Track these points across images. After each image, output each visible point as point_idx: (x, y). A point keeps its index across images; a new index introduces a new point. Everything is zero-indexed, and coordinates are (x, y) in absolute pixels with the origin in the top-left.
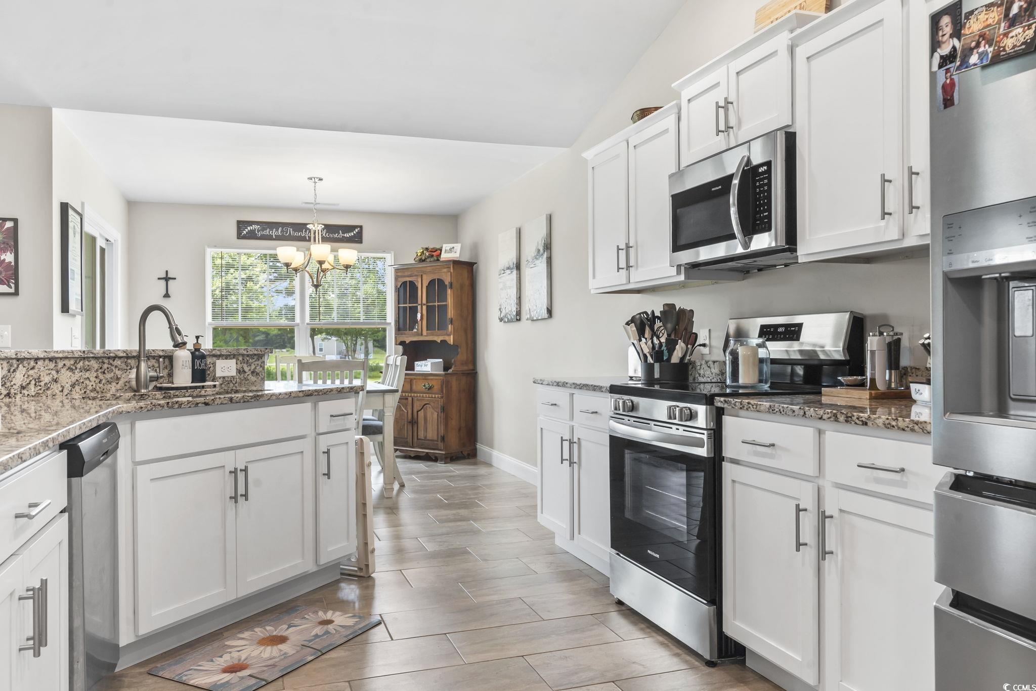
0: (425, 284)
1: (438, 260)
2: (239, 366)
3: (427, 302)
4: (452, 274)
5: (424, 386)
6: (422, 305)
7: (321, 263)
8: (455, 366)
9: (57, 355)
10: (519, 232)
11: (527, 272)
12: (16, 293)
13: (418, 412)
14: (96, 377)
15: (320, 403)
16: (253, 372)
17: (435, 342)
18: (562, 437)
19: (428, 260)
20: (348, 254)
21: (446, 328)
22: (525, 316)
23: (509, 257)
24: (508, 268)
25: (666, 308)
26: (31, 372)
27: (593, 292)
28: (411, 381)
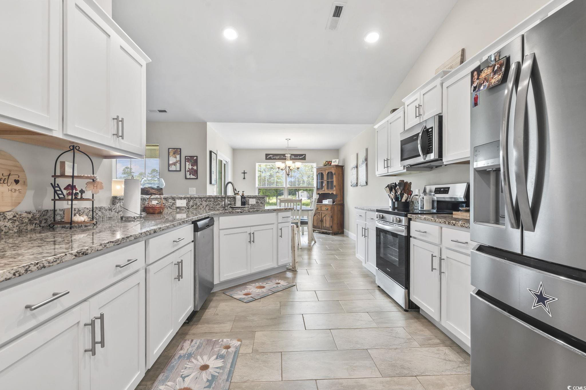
0: (326, 174)
1: (331, 165)
2: (257, 201)
3: (327, 180)
4: (335, 170)
5: (325, 208)
6: (325, 181)
7: (289, 167)
8: (336, 202)
9: (202, 197)
10: (357, 155)
11: (359, 168)
12: (197, 178)
13: (323, 217)
14: (213, 204)
15: (279, 213)
16: (261, 203)
17: (329, 193)
18: (362, 227)
19: (327, 165)
20: (298, 164)
21: (333, 189)
22: (359, 184)
23: (354, 164)
24: (354, 168)
25: (400, 182)
26: (194, 202)
27: (377, 176)
28: (321, 206)
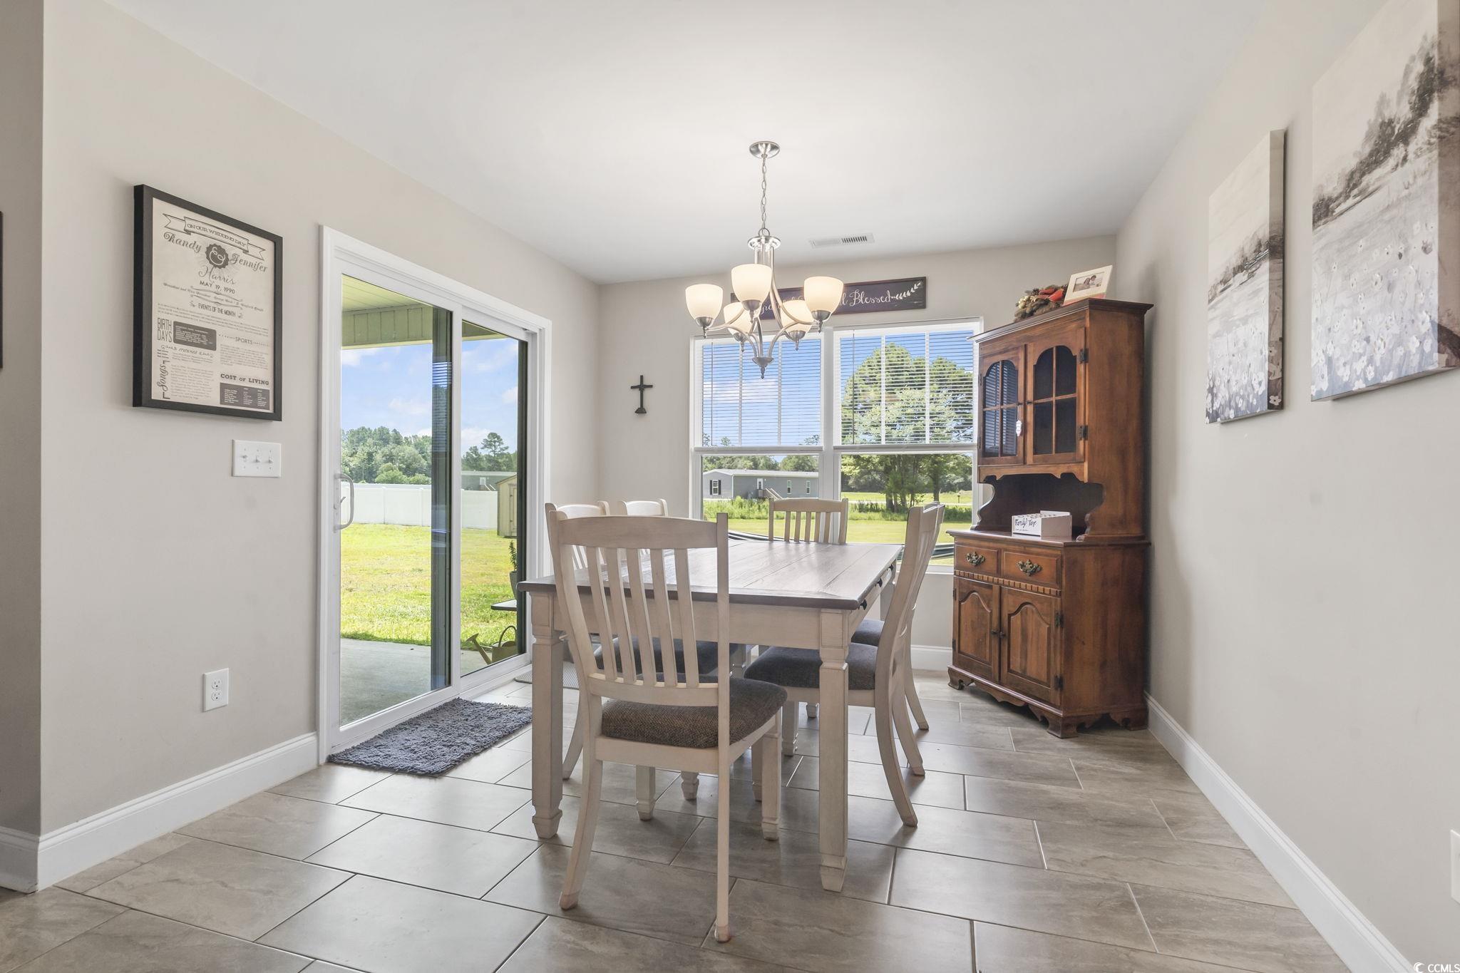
0: (1032, 361)
1: (1060, 308)
3: (1035, 398)
4: (1088, 330)
5: (1023, 566)
6: (1025, 403)
8: (1092, 529)
10: (1283, 142)
13: (1010, 616)
17: (1049, 477)
19: (1039, 313)
21: (1072, 447)
24: (1240, 268)
28: (999, 552)
